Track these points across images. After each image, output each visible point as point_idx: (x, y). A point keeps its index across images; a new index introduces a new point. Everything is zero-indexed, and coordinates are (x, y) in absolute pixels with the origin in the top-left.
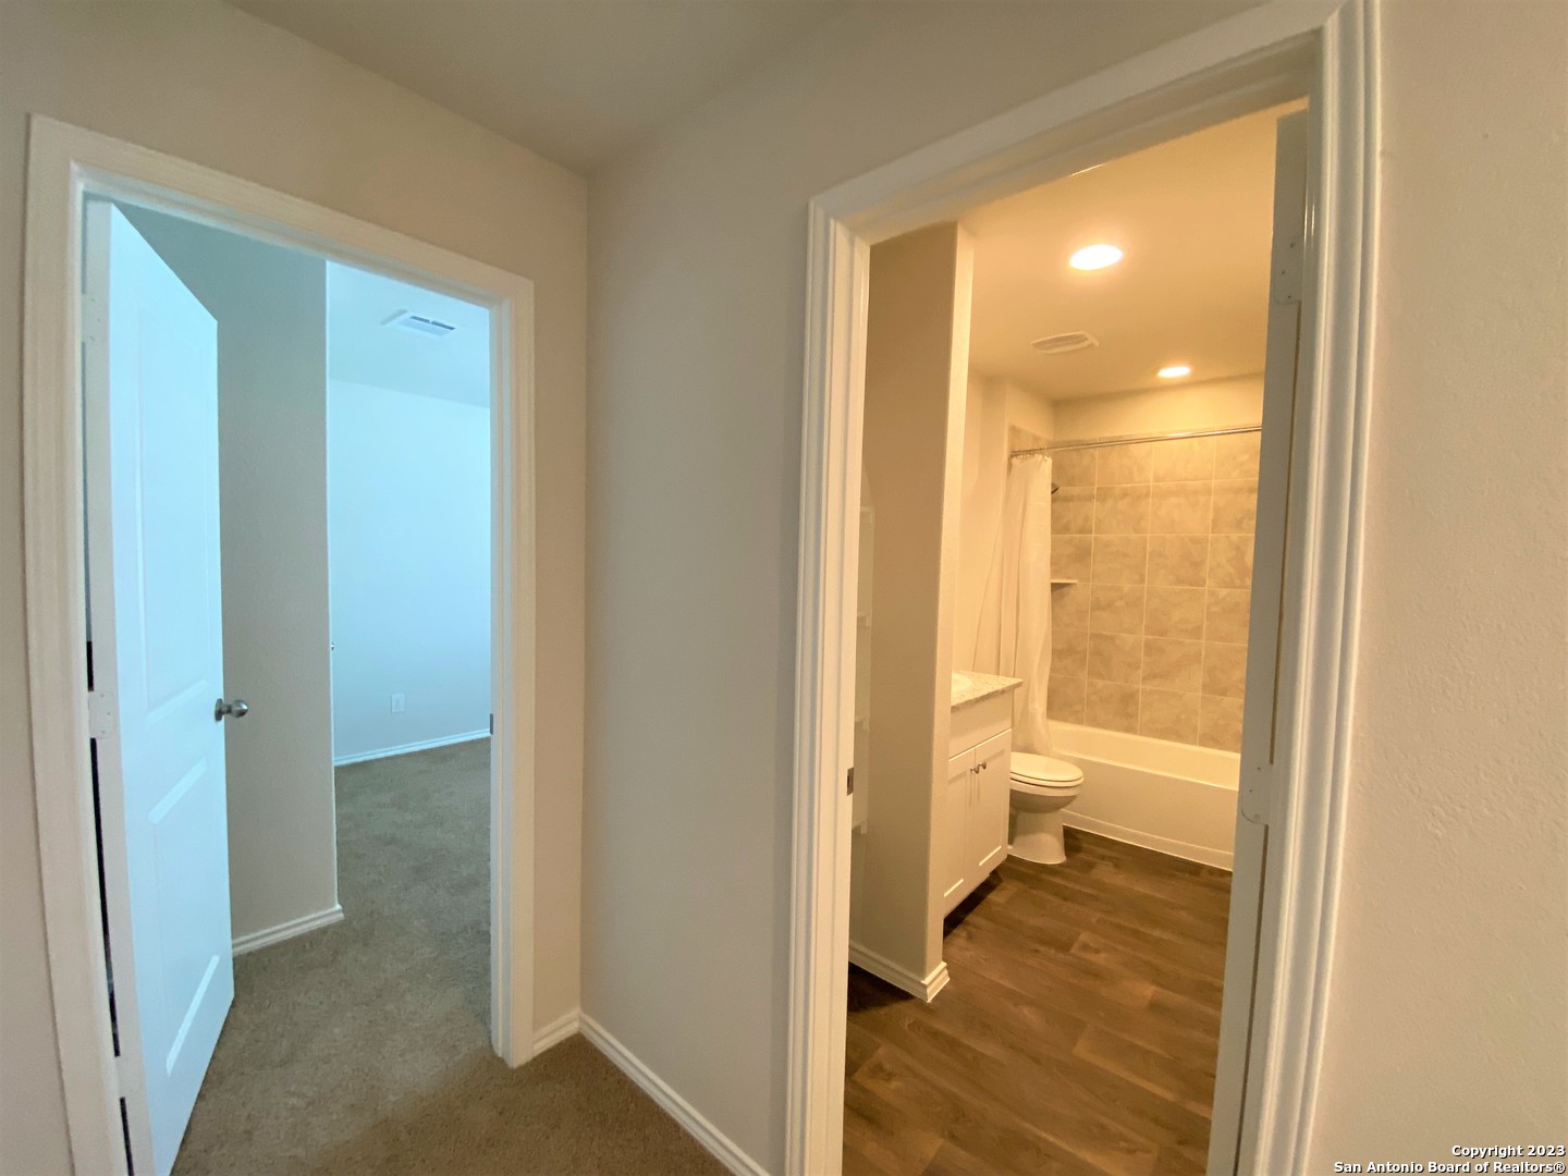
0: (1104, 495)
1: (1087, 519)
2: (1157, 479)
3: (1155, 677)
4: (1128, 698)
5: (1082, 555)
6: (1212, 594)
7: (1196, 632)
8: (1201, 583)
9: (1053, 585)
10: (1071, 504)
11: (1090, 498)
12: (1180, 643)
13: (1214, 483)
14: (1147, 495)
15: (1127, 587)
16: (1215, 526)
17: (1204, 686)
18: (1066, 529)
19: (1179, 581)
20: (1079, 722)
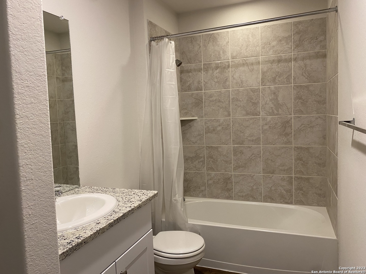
0: (207, 68)
1: (199, 82)
2: (233, 58)
3: (239, 167)
4: (227, 180)
5: (198, 102)
6: (264, 119)
7: (257, 141)
8: (258, 114)
9: (182, 121)
10: (190, 74)
11: (200, 70)
12: (250, 147)
13: (260, 58)
14: (229, 66)
15: (222, 119)
16: (263, 82)
17: (263, 170)
18: (189, 89)
19: (247, 114)
20: (204, 196)
